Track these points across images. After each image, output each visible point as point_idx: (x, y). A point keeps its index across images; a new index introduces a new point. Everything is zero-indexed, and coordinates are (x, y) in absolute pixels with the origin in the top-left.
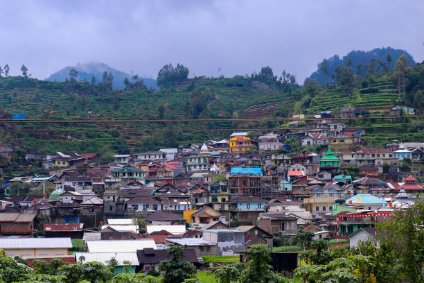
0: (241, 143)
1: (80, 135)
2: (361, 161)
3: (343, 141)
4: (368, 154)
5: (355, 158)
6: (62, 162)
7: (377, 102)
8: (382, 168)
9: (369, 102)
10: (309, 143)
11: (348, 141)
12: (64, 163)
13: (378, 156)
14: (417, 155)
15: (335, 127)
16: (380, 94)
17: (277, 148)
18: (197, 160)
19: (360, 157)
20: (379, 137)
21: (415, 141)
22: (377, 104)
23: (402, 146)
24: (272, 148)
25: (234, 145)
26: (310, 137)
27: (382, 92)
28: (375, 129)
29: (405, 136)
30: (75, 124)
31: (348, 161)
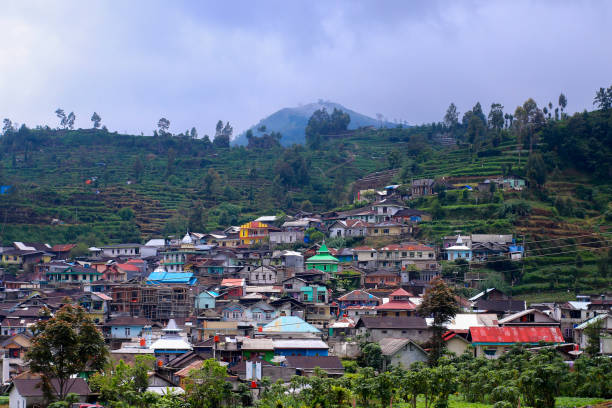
0: (256, 233)
1: (71, 217)
2: (385, 263)
3: (387, 231)
4: (397, 253)
5: (375, 257)
6: (11, 257)
7: (486, 170)
8: (406, 274)
9: (476, 171)
10: (339, 233)
11: (394, 232)
12: (16, 259)
13: (412, 255)
14: (481, 253)
15: (385, 210)
16: (501, 158)
17: (294, 239)
18: (174, 258)
19: (383, 257)
20: (442, 226)
21: (494, 232)
22: (485, 173)
23: (460, 239)
24: (288, 241)
25: (246, 236)
26: (342, 226)
27: (506, 154)
28: (448, 213)
29: (481, 225)
30: (71, 202)
31: (365, 263)
